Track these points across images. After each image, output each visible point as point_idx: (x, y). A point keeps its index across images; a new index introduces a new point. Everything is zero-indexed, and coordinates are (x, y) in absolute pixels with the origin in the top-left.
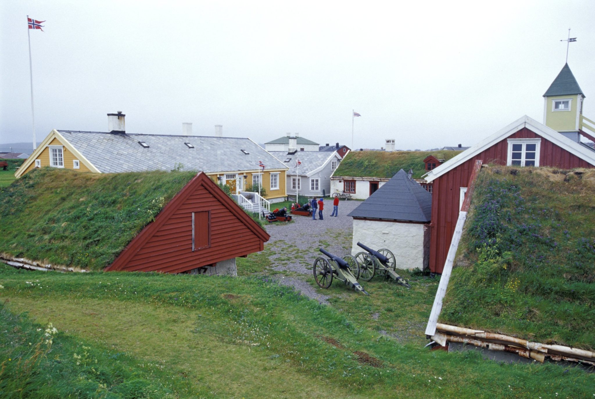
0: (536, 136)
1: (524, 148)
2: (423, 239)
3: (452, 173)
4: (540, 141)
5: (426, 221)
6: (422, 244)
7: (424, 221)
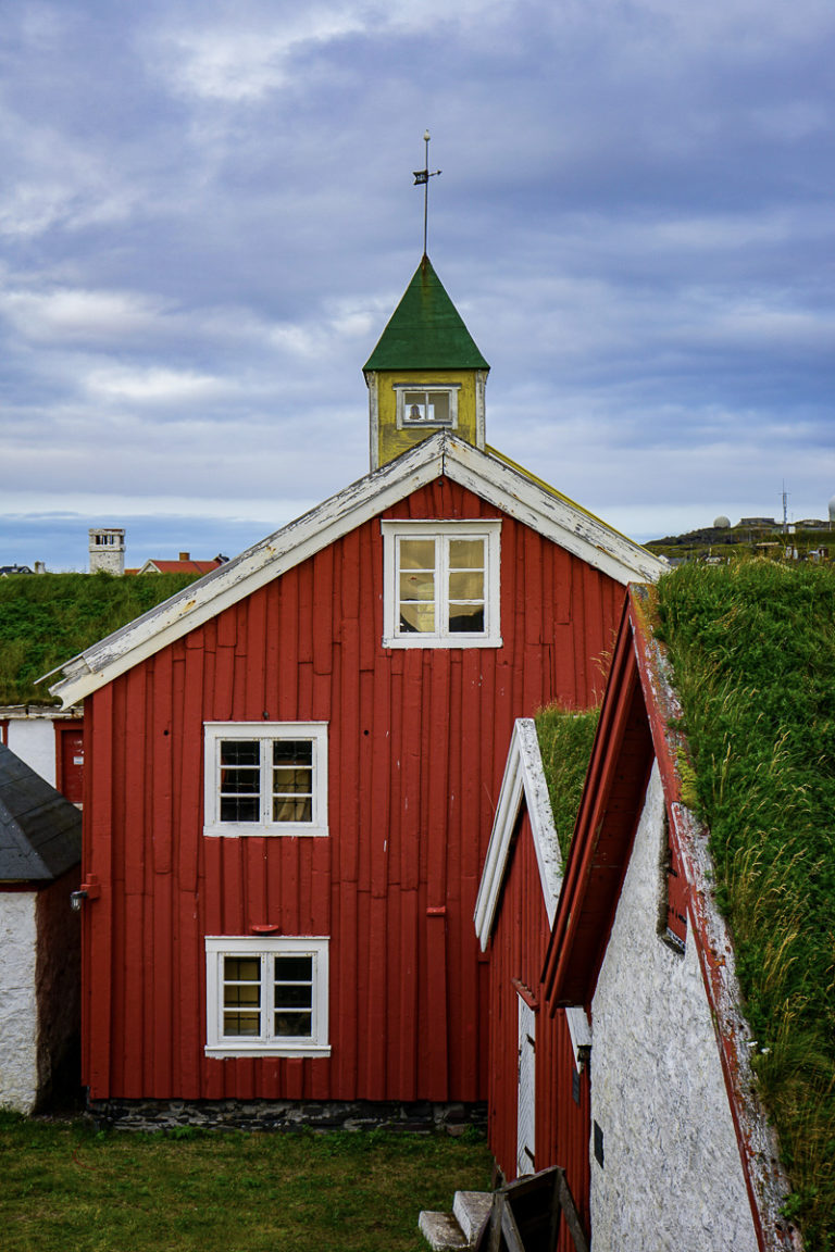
0: (486, 509)
1: (442, 554)
2: (32, 957)
3: (168, 657)
4: (498, 529)
5: (46, 874)
6: (31, 980)
7: (35, 876)
